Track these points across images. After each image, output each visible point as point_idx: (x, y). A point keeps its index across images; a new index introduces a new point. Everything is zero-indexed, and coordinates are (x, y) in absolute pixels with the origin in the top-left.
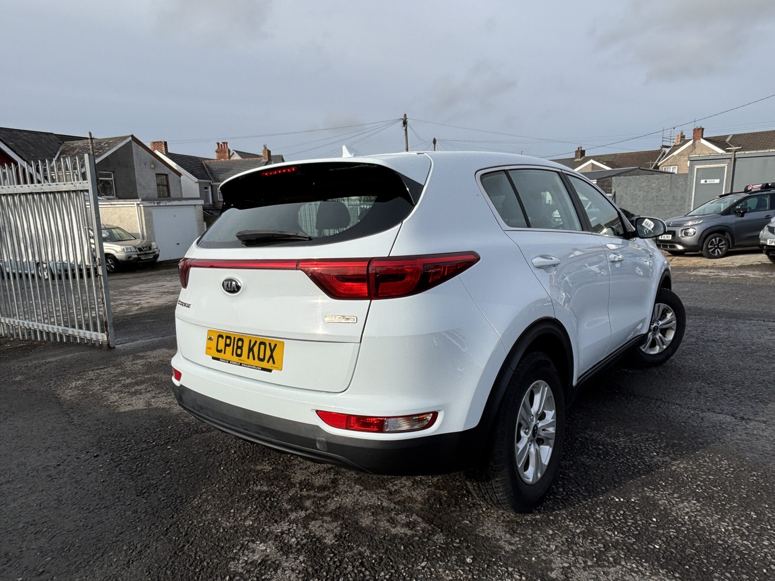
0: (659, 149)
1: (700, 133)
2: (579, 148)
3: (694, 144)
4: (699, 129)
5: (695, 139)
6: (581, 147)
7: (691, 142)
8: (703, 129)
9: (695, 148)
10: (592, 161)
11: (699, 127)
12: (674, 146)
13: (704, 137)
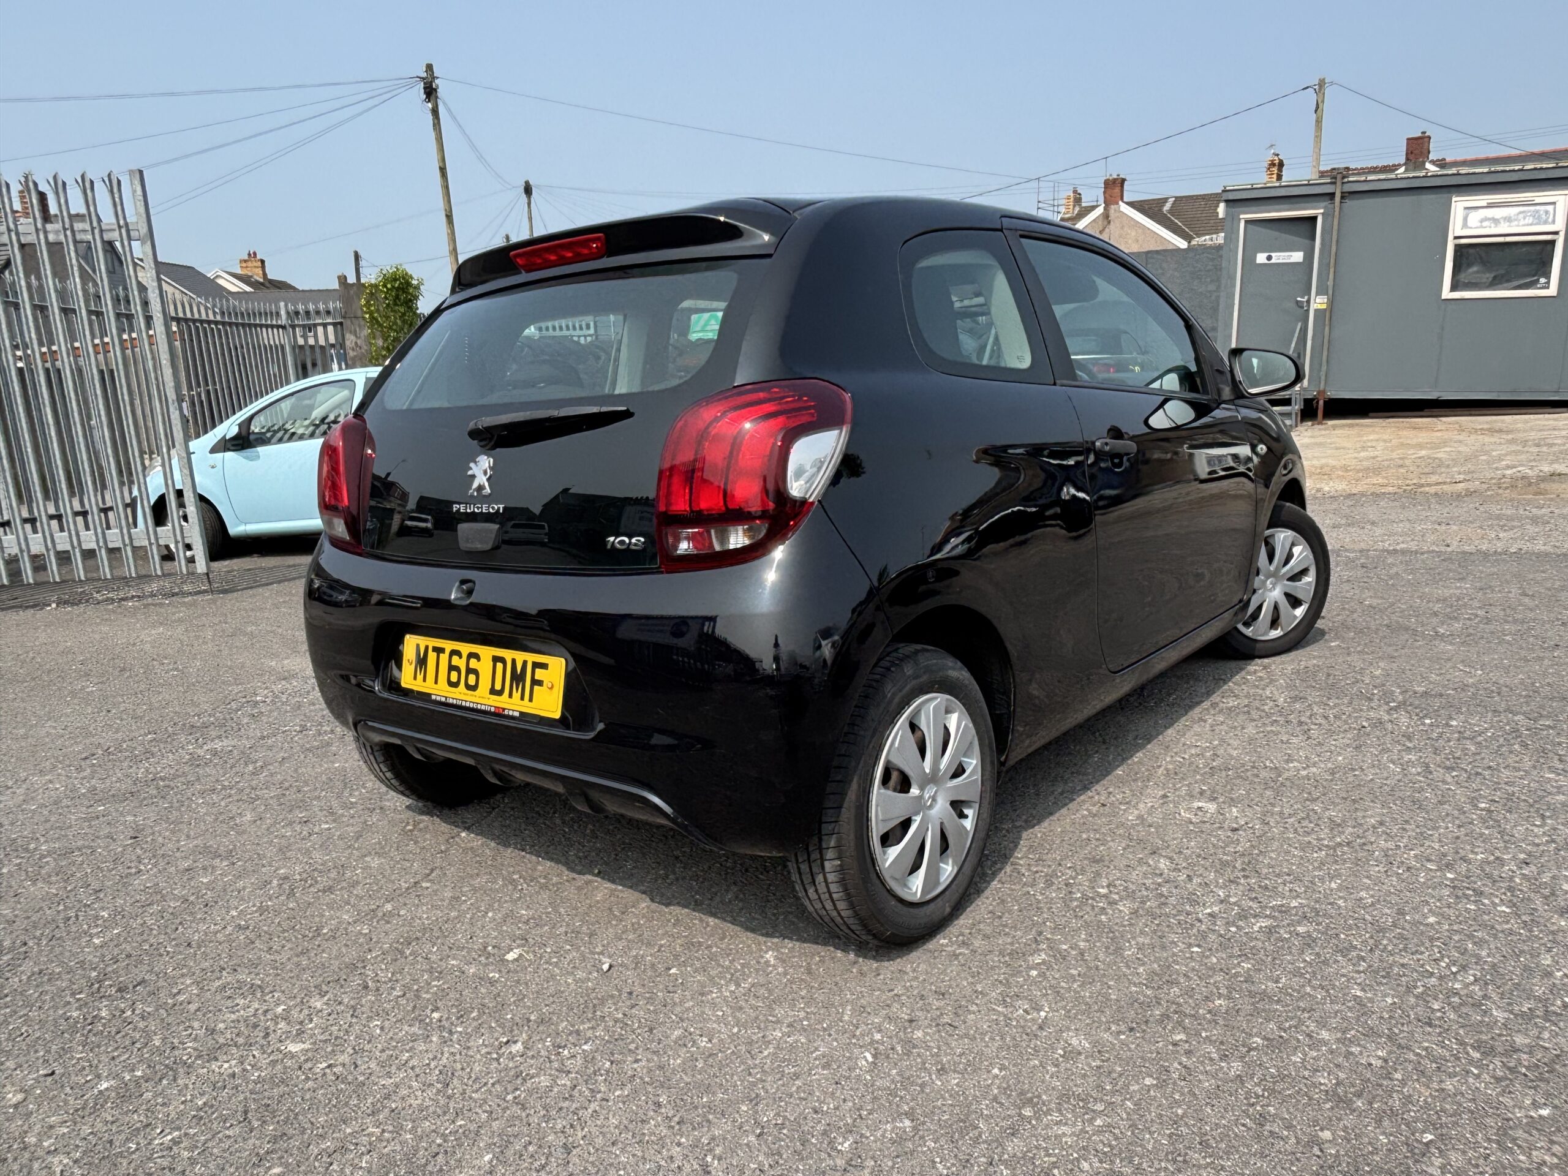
1: (1117, 190)
3: (1106, 216)
4: (1115, 180)
5: (1107, 204)
7: (1100, 210)
8: (1123, 180)
9: (1109, 222)
11: (1115, 176)
13: (1126, 197)
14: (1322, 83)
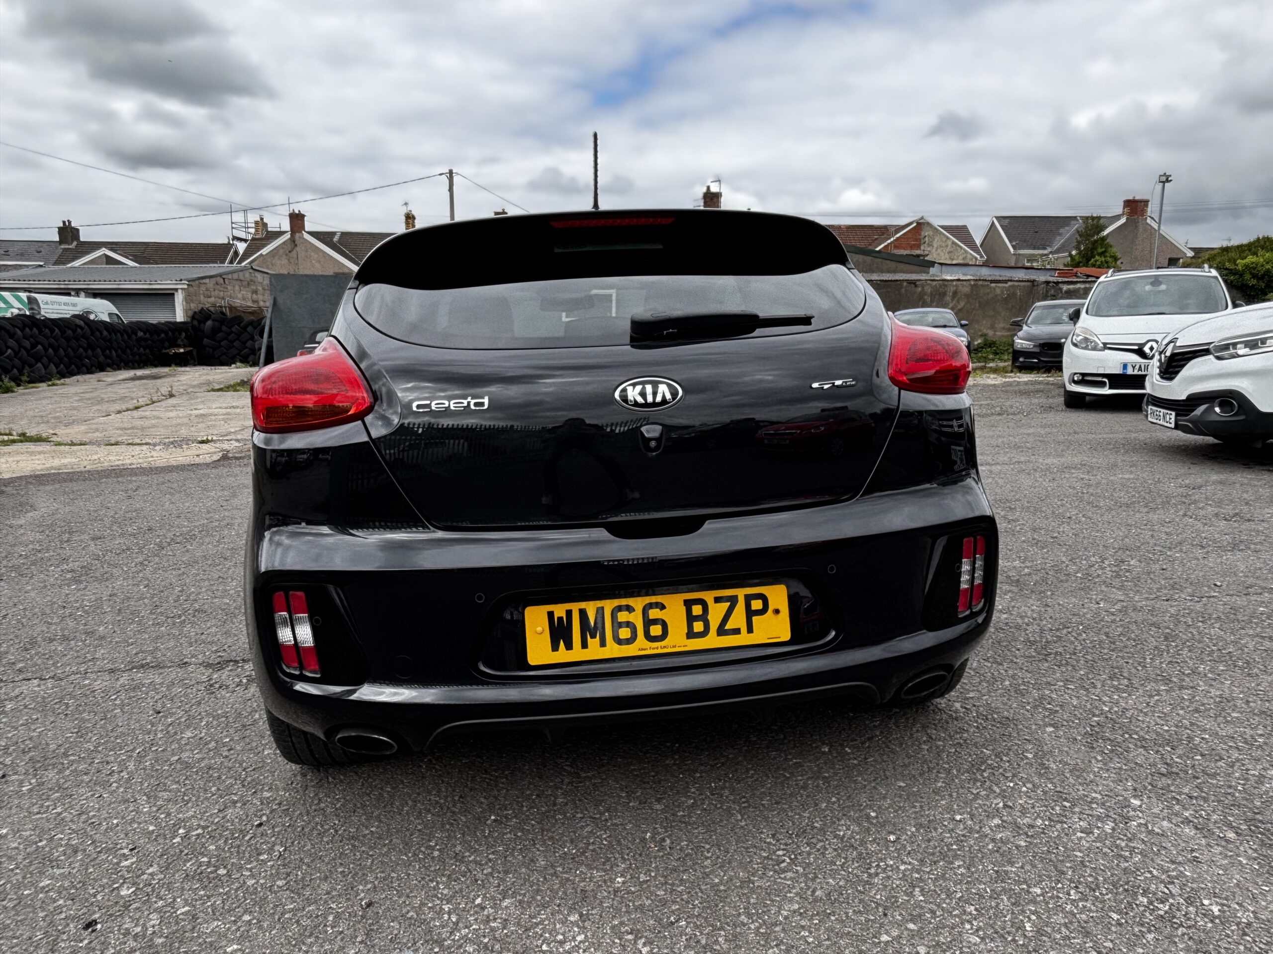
0: (226, 242)
1: (300, 222)
2: (64, 222)
3: (292, 240)
4: (297, 215)
5: (293, 232)
6: (69, 222)
7: (287, 236)
8: (303, 216)
9: (294, 246)
10: (104, 251)
11: (297, 212)
12: (253, 239)
13: (307, 229)
14: (451, 172)
